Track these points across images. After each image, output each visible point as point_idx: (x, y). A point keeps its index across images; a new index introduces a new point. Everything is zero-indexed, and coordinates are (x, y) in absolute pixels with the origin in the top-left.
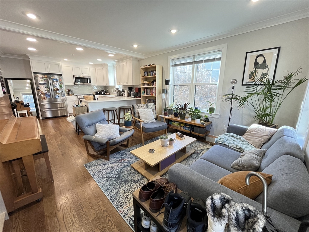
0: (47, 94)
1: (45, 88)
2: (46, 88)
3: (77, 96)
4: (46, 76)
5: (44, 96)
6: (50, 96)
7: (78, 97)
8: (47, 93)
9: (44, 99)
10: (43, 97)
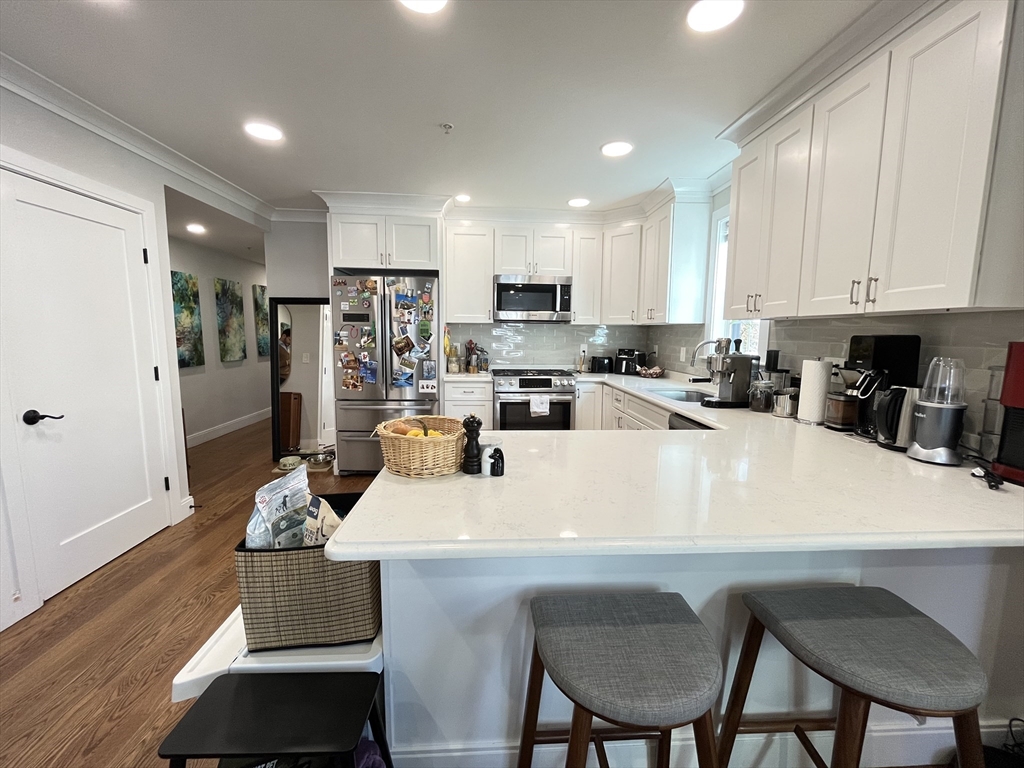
0: (364, 364)
1: (363, 335)
2: (365, 338)
3: (489, 379)
4: (371, 283)
7: (493, 383)
8: (367, 360)
9: (355, 386)
10: (352, 377)
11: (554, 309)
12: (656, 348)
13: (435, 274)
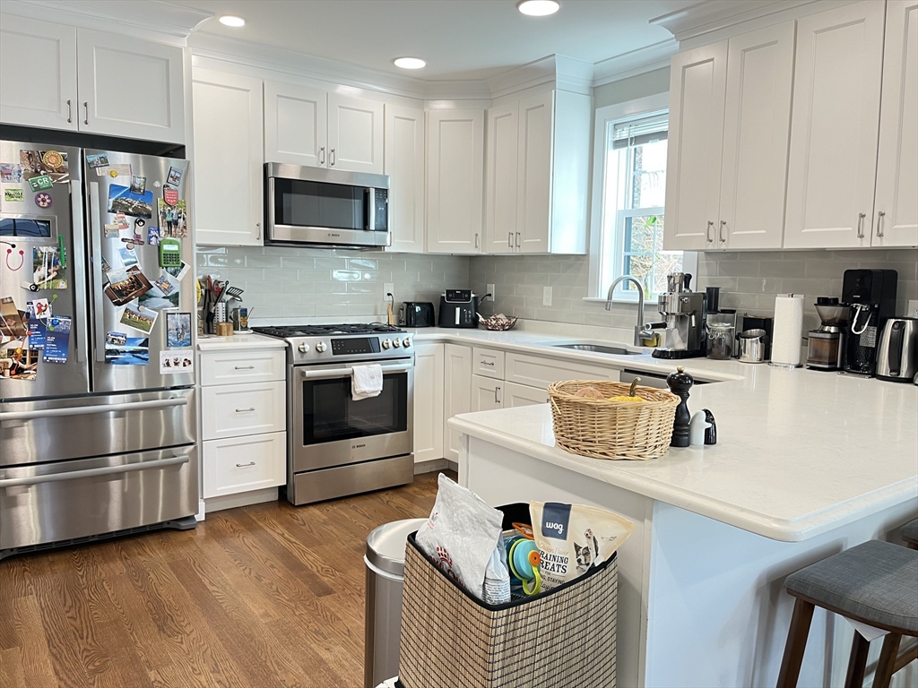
0: (41, 324)
1: (37, 264)
2: (43, 270)
3: (280, 343)
4: (54, 157)
5: (17, 345)
6: (64, 340)
7: (288, 349)
8: (48, 315)
9: (18, 371)
10: (11, 352)
11: (366, 226)
12: (492, 288)
13: (176, 151)
